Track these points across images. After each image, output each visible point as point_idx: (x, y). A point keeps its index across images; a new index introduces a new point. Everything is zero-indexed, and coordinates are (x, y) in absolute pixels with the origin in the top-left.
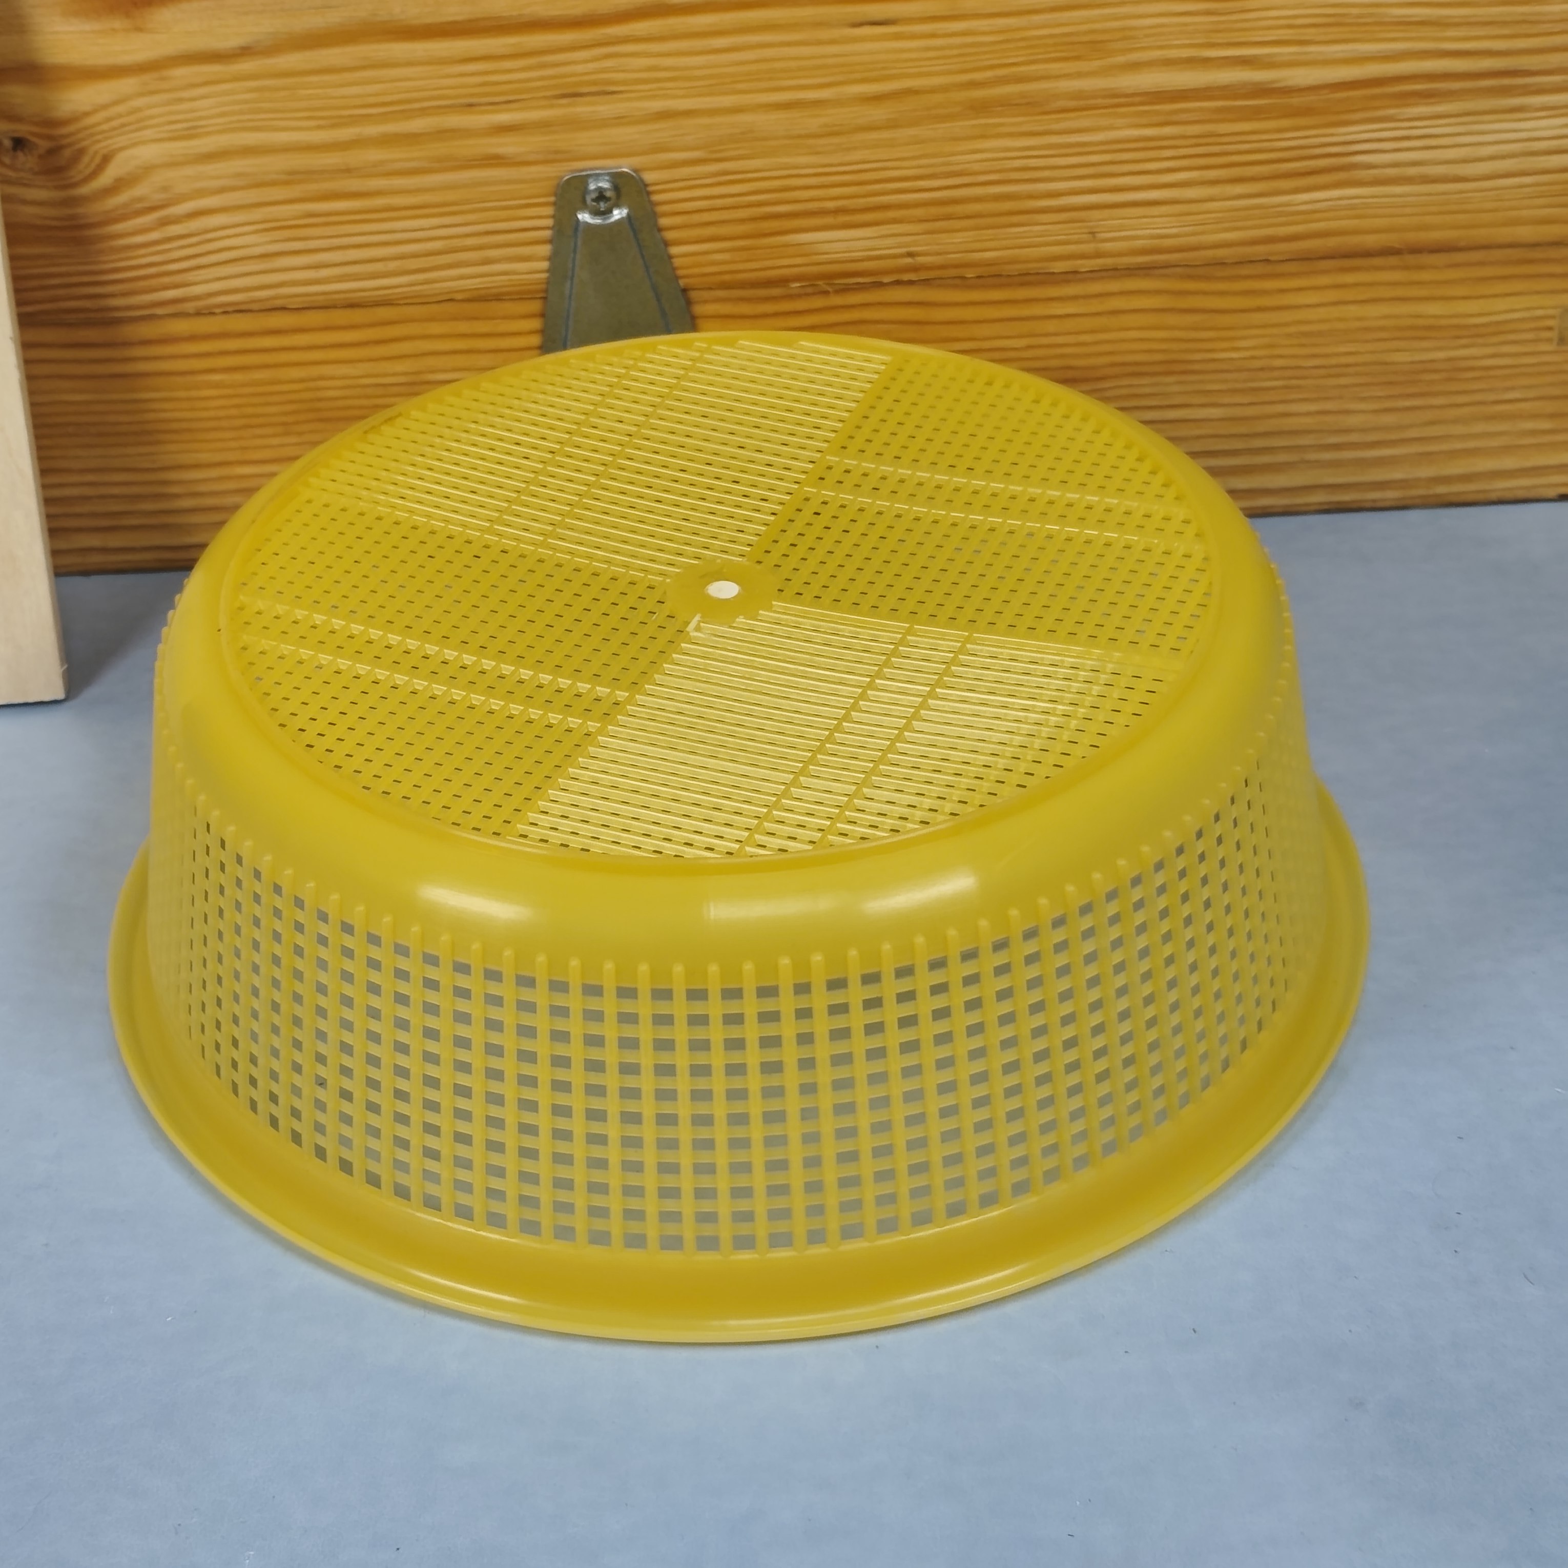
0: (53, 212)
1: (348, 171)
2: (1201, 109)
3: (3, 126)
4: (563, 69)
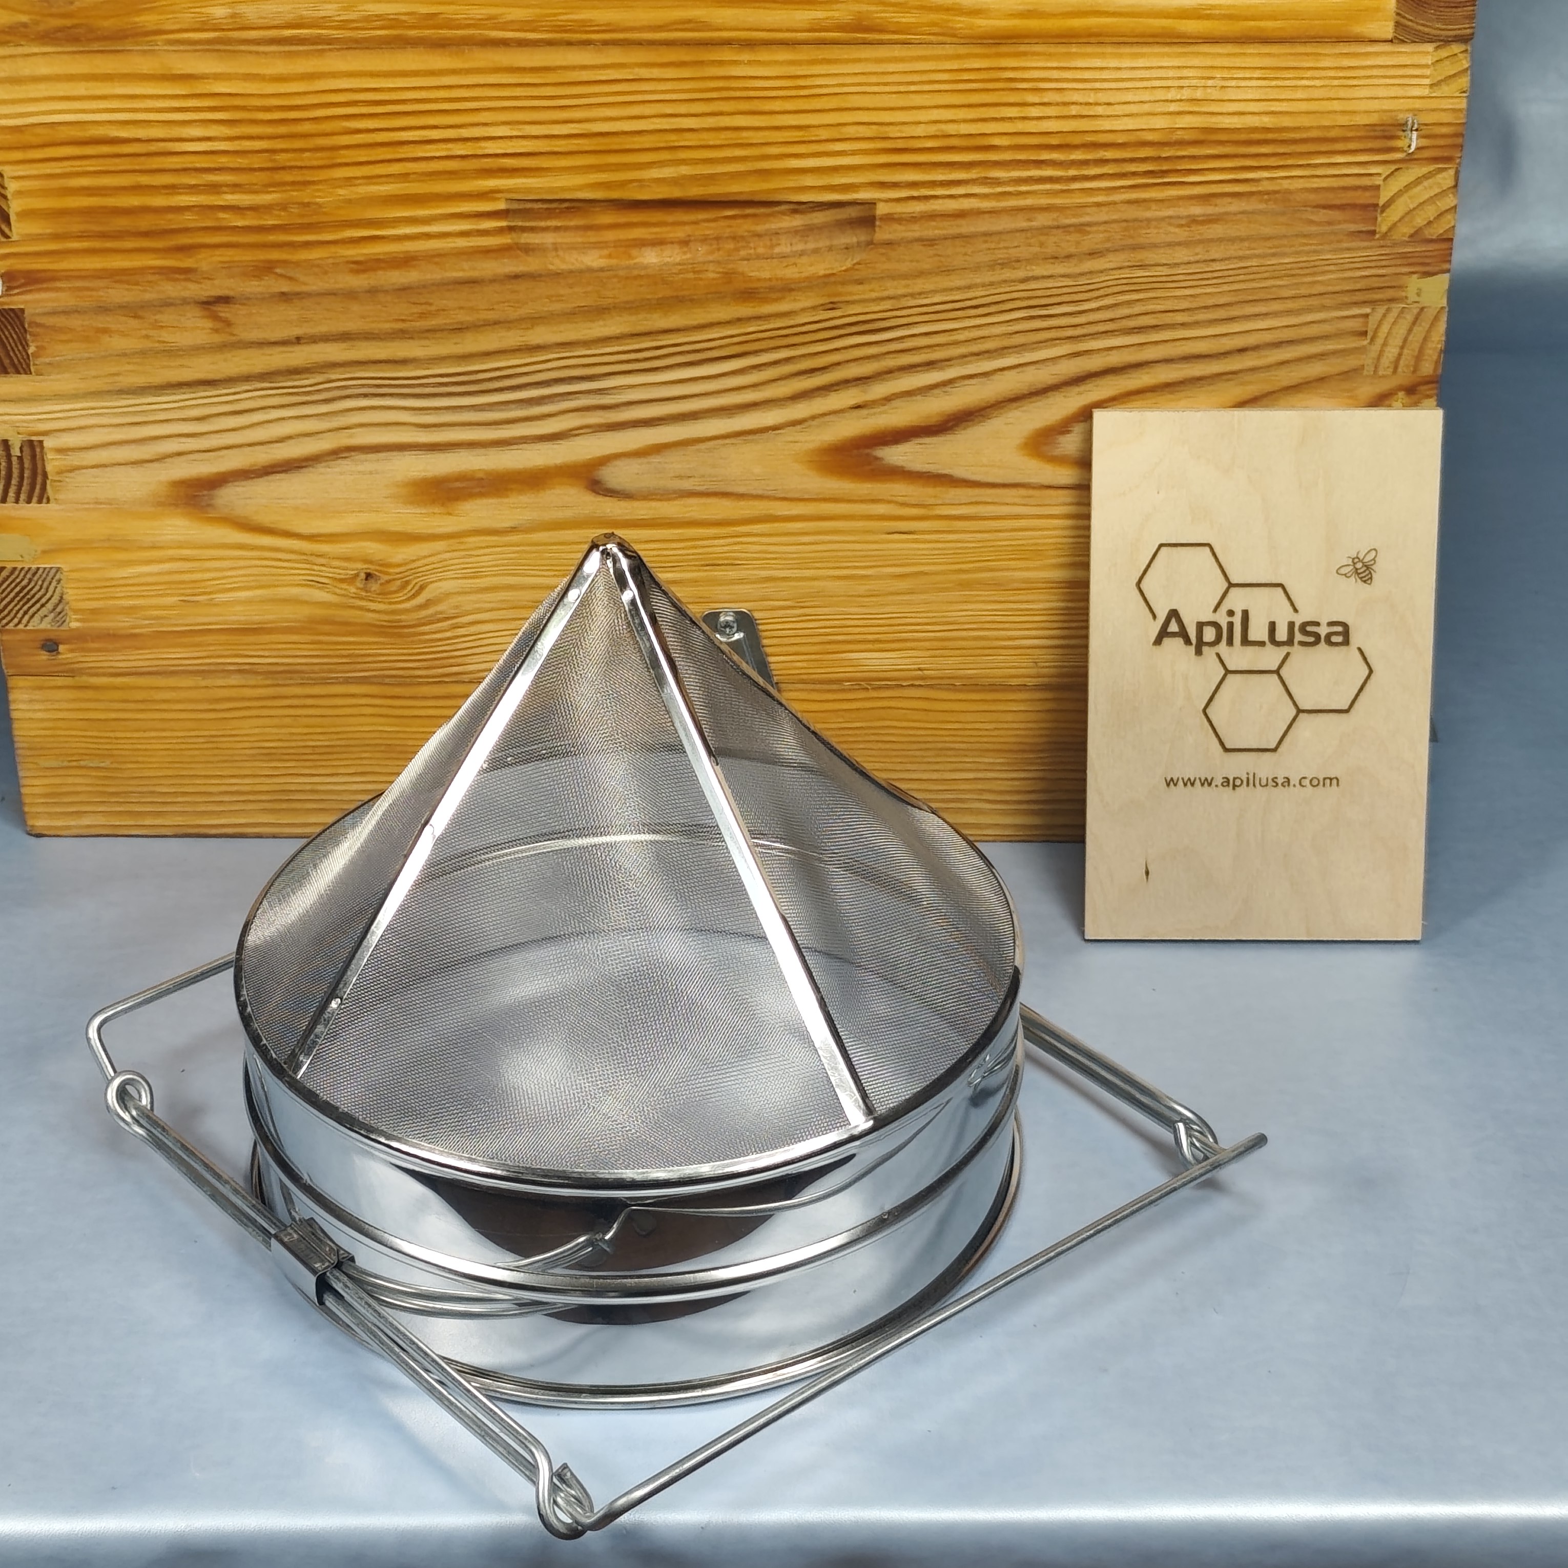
0: (387, 618)
3: (360, 566)
4: (710, 550)
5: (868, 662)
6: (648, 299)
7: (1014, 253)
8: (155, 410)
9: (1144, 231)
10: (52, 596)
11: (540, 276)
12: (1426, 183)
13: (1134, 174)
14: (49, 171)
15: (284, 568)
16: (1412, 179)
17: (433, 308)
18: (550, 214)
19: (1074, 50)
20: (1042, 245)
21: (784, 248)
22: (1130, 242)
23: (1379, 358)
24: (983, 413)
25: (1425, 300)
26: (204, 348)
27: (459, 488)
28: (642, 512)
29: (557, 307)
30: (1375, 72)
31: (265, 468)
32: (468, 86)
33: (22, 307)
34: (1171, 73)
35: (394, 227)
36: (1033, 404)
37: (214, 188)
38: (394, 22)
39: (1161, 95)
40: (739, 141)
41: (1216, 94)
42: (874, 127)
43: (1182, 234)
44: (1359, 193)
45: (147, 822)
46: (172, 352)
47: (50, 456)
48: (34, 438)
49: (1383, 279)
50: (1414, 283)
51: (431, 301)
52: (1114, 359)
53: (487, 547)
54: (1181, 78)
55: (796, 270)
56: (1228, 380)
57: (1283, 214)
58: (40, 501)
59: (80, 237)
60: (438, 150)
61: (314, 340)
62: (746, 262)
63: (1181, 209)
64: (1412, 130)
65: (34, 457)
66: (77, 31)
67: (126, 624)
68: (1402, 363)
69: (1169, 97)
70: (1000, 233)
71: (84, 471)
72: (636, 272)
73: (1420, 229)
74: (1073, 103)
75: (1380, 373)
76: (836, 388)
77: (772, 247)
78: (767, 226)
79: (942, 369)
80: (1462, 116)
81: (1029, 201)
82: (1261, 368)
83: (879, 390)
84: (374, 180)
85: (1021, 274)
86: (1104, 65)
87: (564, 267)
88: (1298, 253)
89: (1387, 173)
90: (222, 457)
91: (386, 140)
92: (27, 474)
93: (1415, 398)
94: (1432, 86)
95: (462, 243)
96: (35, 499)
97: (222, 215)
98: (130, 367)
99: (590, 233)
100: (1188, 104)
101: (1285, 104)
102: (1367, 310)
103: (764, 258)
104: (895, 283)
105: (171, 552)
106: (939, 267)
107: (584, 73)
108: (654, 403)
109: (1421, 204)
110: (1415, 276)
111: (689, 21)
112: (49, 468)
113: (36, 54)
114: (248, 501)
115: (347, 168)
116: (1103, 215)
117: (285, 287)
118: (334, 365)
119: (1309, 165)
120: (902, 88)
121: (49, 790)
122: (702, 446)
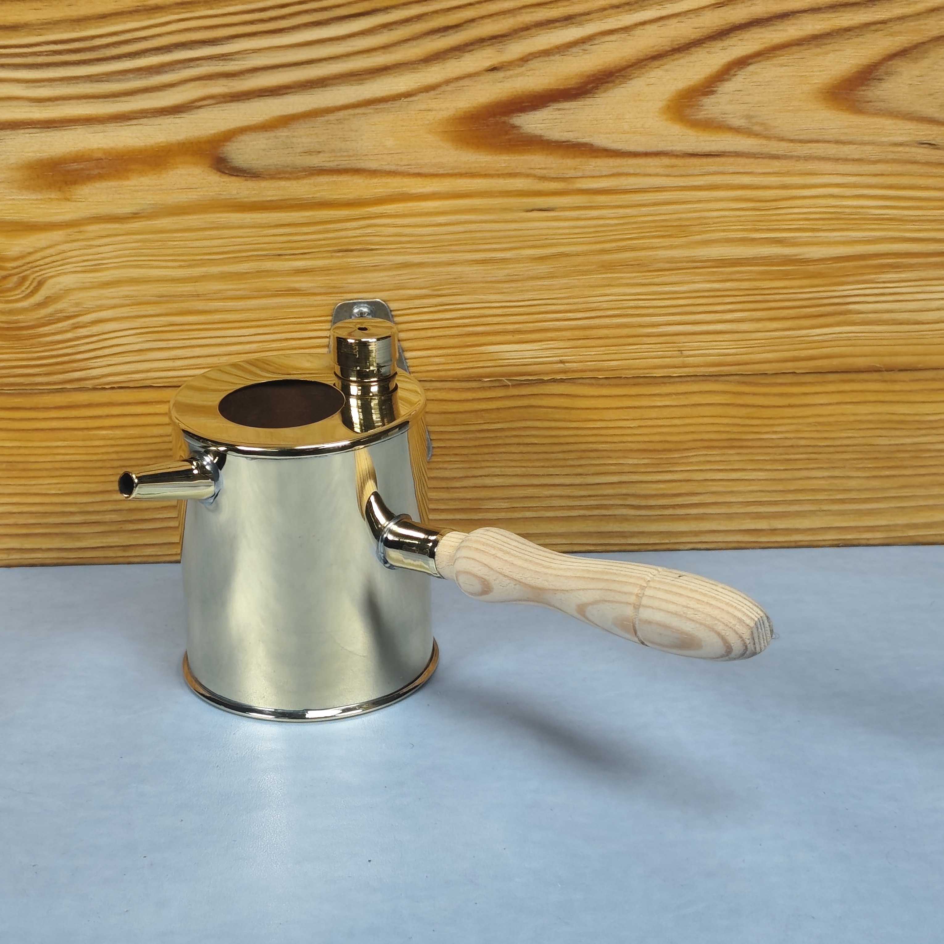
0: (3, 318)
1: (197, 296)
2: (751, 272)
5: (507, 355)
24: (623, 73)
27: (76, 170)
28: (270, 193)
36: (676, 62)
52: (760, 9)
53: (106, 236)
56: (879, 29)
76: (469, 48)
79: (580, 24)
83: (516, 49)
108: (280, 69)
122: (332, 117)
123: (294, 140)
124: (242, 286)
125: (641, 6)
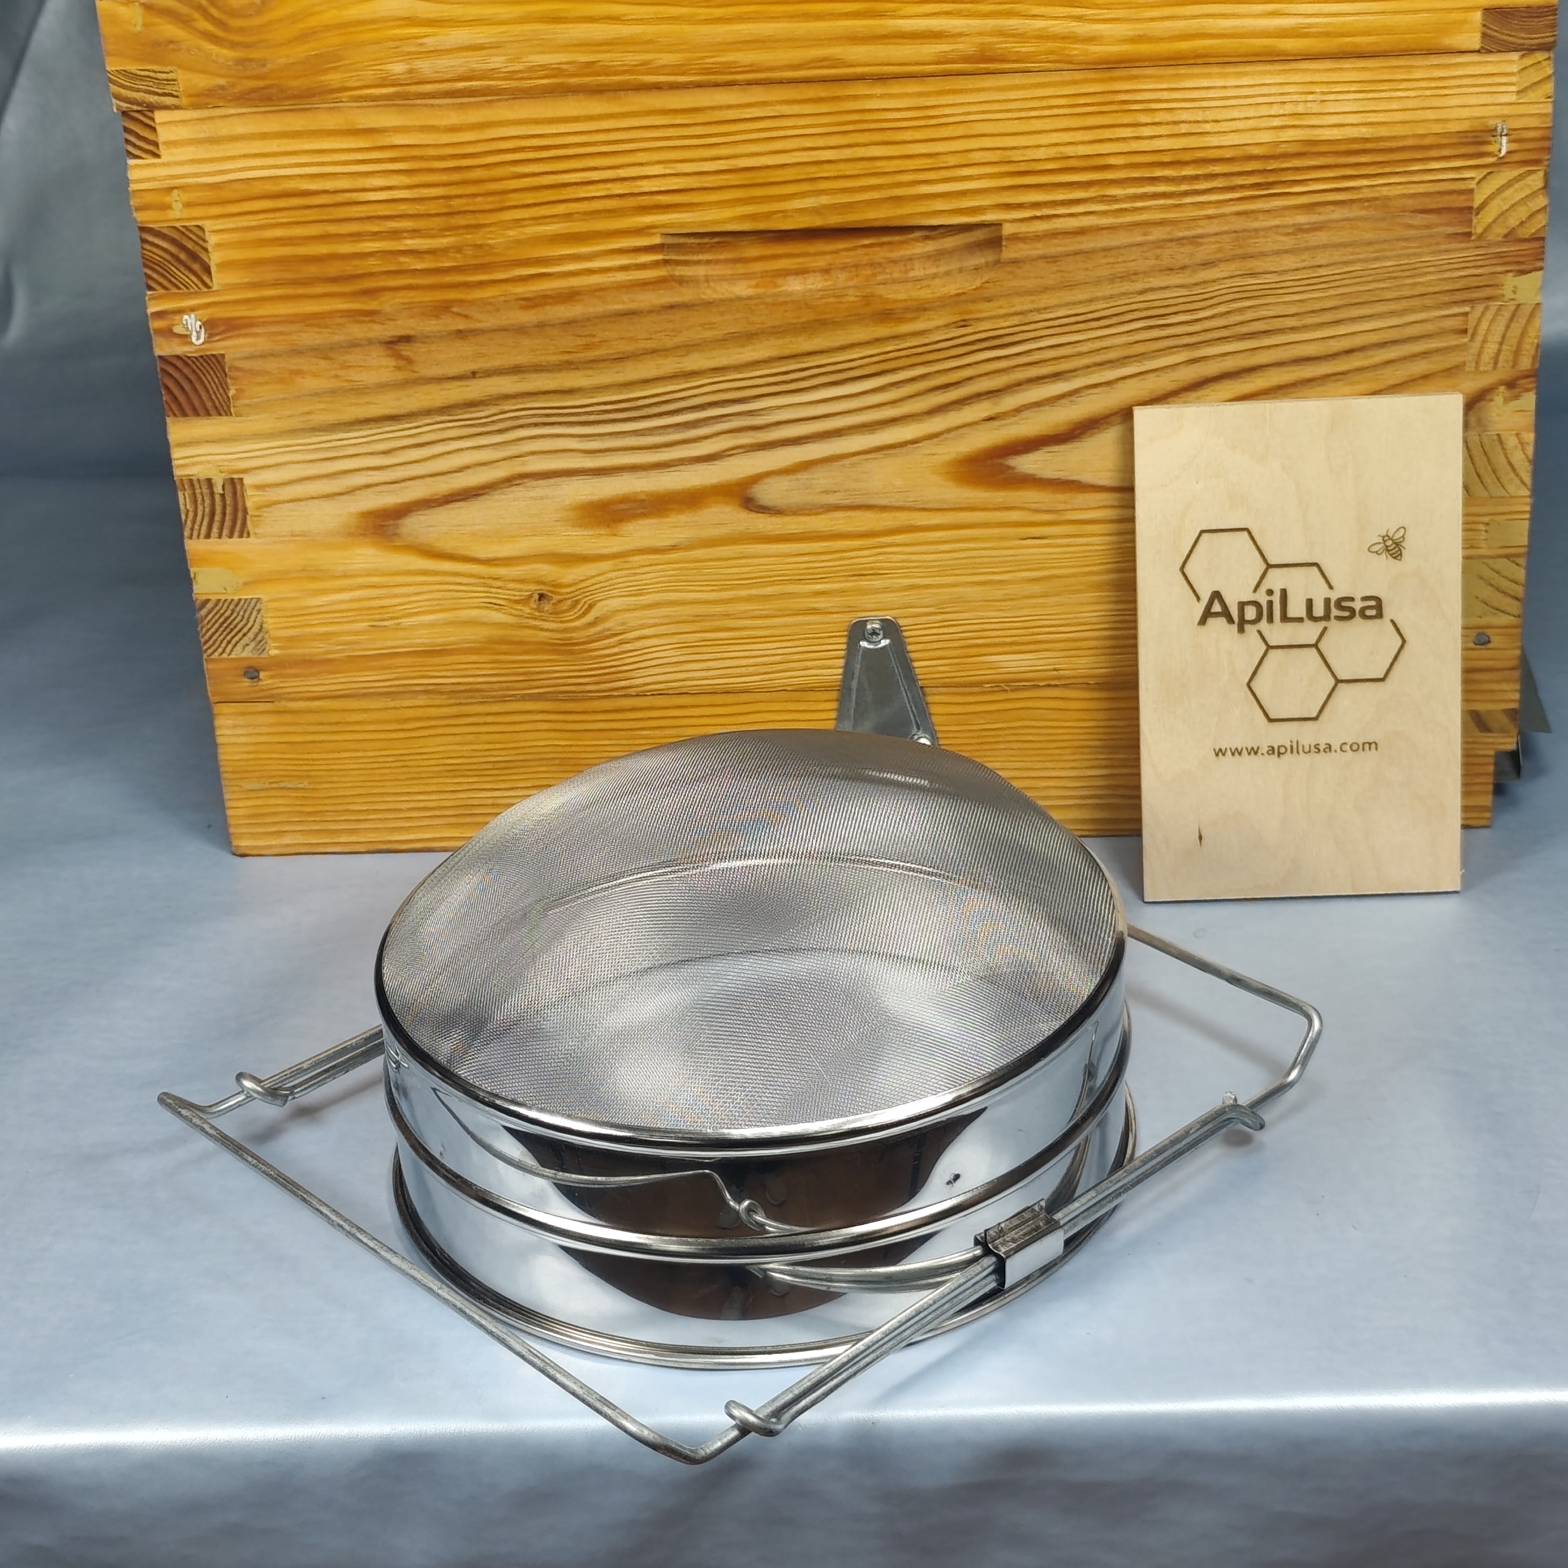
0: (559, 636)
3: (533, 587)
4: (854, 561)
5: (1005, 664)
6: (794, 324)
7: (1132, 266)
8: (345, 446)
9: (1253, 241)
10: (253, 626)
11: (694, 305)
12: (1517, 186)
13: (1242, 187)
14: (245, 224)
15: (464, 591)
16: (1504, 182)
17: (596, 340)
18: (701, 248)
19: (1182, 71)
20: (1157, 257)
21: (918, 272)
22: (1240, 252)
23: (1479, 355)
24: (1107, 420)
25: (1521, 298)
26: (388, 385)
27: (623, 510)
28: (791, 527)
29: (709, 334)
30: (1465, 81)
31: (445, 496)
32: (624, 129)
33: (222, 352)
34: (1273, 90)
35: (559, 265)
37: (395, 234)
38: (557, 71)
39: (1264, 111)
40: (874, 171)
41: (1315, 108)
42: (998, 152)
43: (1289, 242)
44: (1454, 197)
45: (342, 840)
46: (360, 391)
47: (249, 492)
48: (235, 476)
49: (1480, 278)
50: (1510, 281)
51: (594, 333)
52: (1229, 364)
53: (650, 565)
54: (1282, 94)
55: (929, 291)
56: (1338, 380)
57: (1383, 219)
58: (241, 536)
59: (276, 284)
60: (598, 190)
61: (489, 373)
62: (882, 286)
63: (1287, 219)
64: (1501, 135)
65: (235, 493)
66: (269, 91)
67: (321, 650)
68: (1501, 358)
69: (1273, 112)
70: (1118, 248)
71: (280, 505)
72: (781, 299)
73: (1514, 228)
74: (1183, 122)
75: (1482, 368)
76: (968, 401)
77: (907, 272)
78: (902, 253)
79: (1067, 380)
80: (1549, 119)
81: (1144, 217)
82: (1367, 368)
83: (1010, 402)
84: (540, 221)
85: (1139, 286)
86: (1211, 85)
87: (715, 296)
88: (1399, 256)
89: (1482, 176)
90: (407, 487)
91: (552, 182)
92: (229, 510)
93: (1517, 390)
94: (1518, 92)
95: (621, 277)
96: (236, 534)
97: (402, 259)
98: (322, 406)
99: (739, 266)
100: (1290, 118)
101: (1382, 115)
102: (1467, 309)
103: (899, 282)
104: (1022, 299)
105: (360, 580)
106: (1062, 282)
107: (730, 112)
108: (803, 422)
109: (1513, 206)
110: (1510, 274)
111: (826, 59)
112: (249, 504)
113: (233, 115)
114: (431, 529)
115: (516, 211)
116: (1214, 227)
117: (461, 325)
118: (507, 397)
119: (1406, 172)
120: (1023, 114)
121: (251, 812)
122: (847, 462)
123: (813, 482)
124: (767, 607)
125: (1122, 364)
